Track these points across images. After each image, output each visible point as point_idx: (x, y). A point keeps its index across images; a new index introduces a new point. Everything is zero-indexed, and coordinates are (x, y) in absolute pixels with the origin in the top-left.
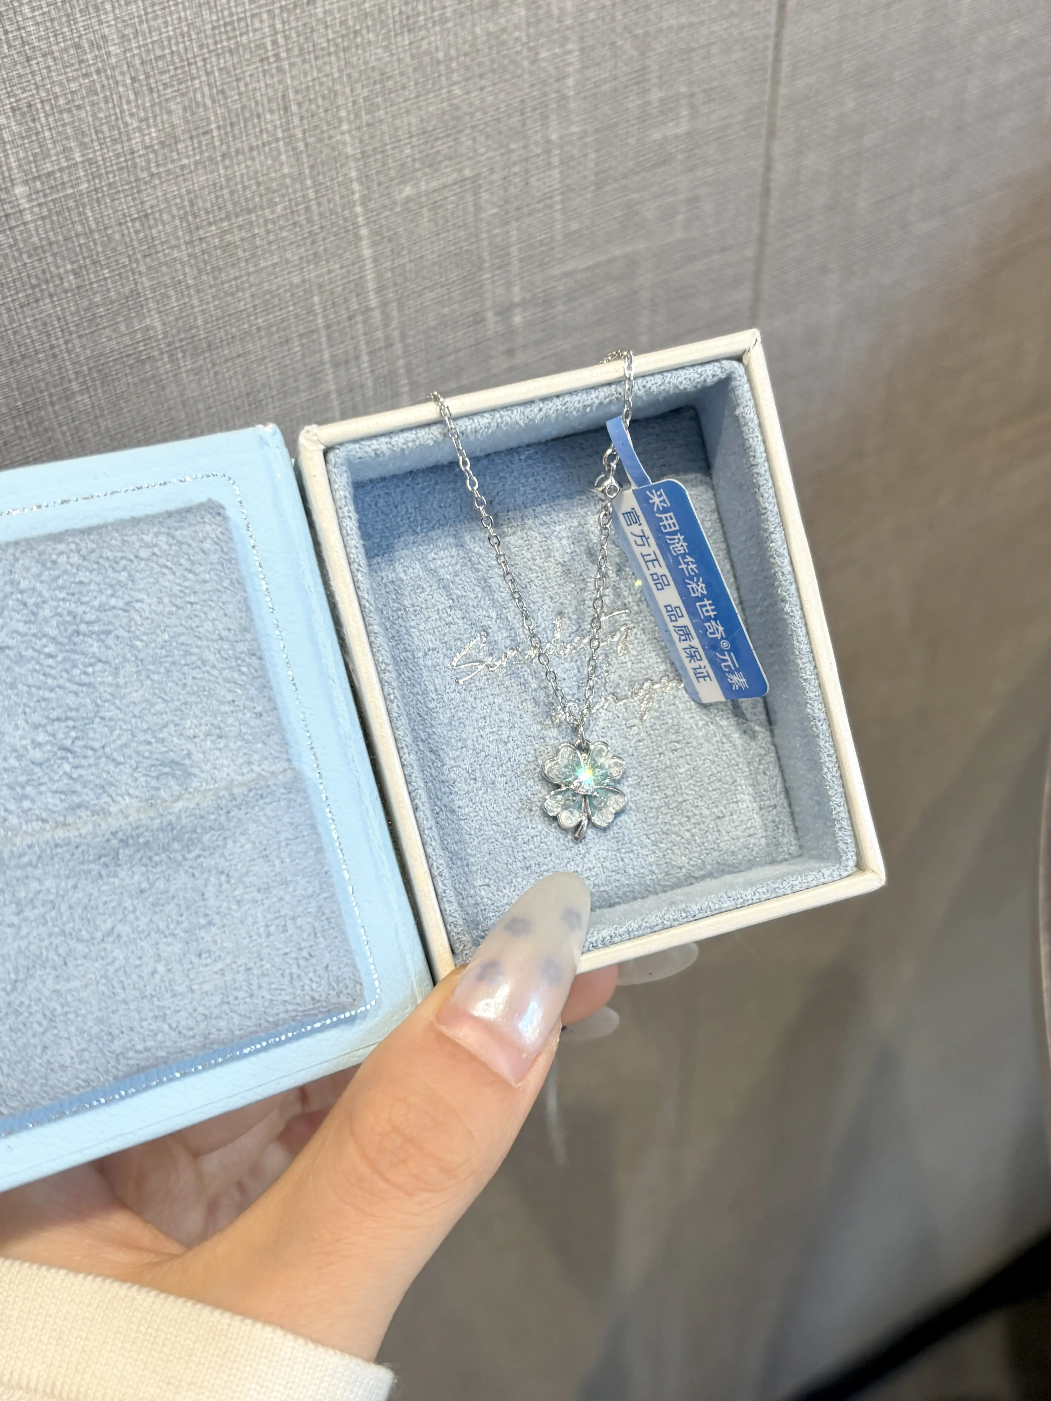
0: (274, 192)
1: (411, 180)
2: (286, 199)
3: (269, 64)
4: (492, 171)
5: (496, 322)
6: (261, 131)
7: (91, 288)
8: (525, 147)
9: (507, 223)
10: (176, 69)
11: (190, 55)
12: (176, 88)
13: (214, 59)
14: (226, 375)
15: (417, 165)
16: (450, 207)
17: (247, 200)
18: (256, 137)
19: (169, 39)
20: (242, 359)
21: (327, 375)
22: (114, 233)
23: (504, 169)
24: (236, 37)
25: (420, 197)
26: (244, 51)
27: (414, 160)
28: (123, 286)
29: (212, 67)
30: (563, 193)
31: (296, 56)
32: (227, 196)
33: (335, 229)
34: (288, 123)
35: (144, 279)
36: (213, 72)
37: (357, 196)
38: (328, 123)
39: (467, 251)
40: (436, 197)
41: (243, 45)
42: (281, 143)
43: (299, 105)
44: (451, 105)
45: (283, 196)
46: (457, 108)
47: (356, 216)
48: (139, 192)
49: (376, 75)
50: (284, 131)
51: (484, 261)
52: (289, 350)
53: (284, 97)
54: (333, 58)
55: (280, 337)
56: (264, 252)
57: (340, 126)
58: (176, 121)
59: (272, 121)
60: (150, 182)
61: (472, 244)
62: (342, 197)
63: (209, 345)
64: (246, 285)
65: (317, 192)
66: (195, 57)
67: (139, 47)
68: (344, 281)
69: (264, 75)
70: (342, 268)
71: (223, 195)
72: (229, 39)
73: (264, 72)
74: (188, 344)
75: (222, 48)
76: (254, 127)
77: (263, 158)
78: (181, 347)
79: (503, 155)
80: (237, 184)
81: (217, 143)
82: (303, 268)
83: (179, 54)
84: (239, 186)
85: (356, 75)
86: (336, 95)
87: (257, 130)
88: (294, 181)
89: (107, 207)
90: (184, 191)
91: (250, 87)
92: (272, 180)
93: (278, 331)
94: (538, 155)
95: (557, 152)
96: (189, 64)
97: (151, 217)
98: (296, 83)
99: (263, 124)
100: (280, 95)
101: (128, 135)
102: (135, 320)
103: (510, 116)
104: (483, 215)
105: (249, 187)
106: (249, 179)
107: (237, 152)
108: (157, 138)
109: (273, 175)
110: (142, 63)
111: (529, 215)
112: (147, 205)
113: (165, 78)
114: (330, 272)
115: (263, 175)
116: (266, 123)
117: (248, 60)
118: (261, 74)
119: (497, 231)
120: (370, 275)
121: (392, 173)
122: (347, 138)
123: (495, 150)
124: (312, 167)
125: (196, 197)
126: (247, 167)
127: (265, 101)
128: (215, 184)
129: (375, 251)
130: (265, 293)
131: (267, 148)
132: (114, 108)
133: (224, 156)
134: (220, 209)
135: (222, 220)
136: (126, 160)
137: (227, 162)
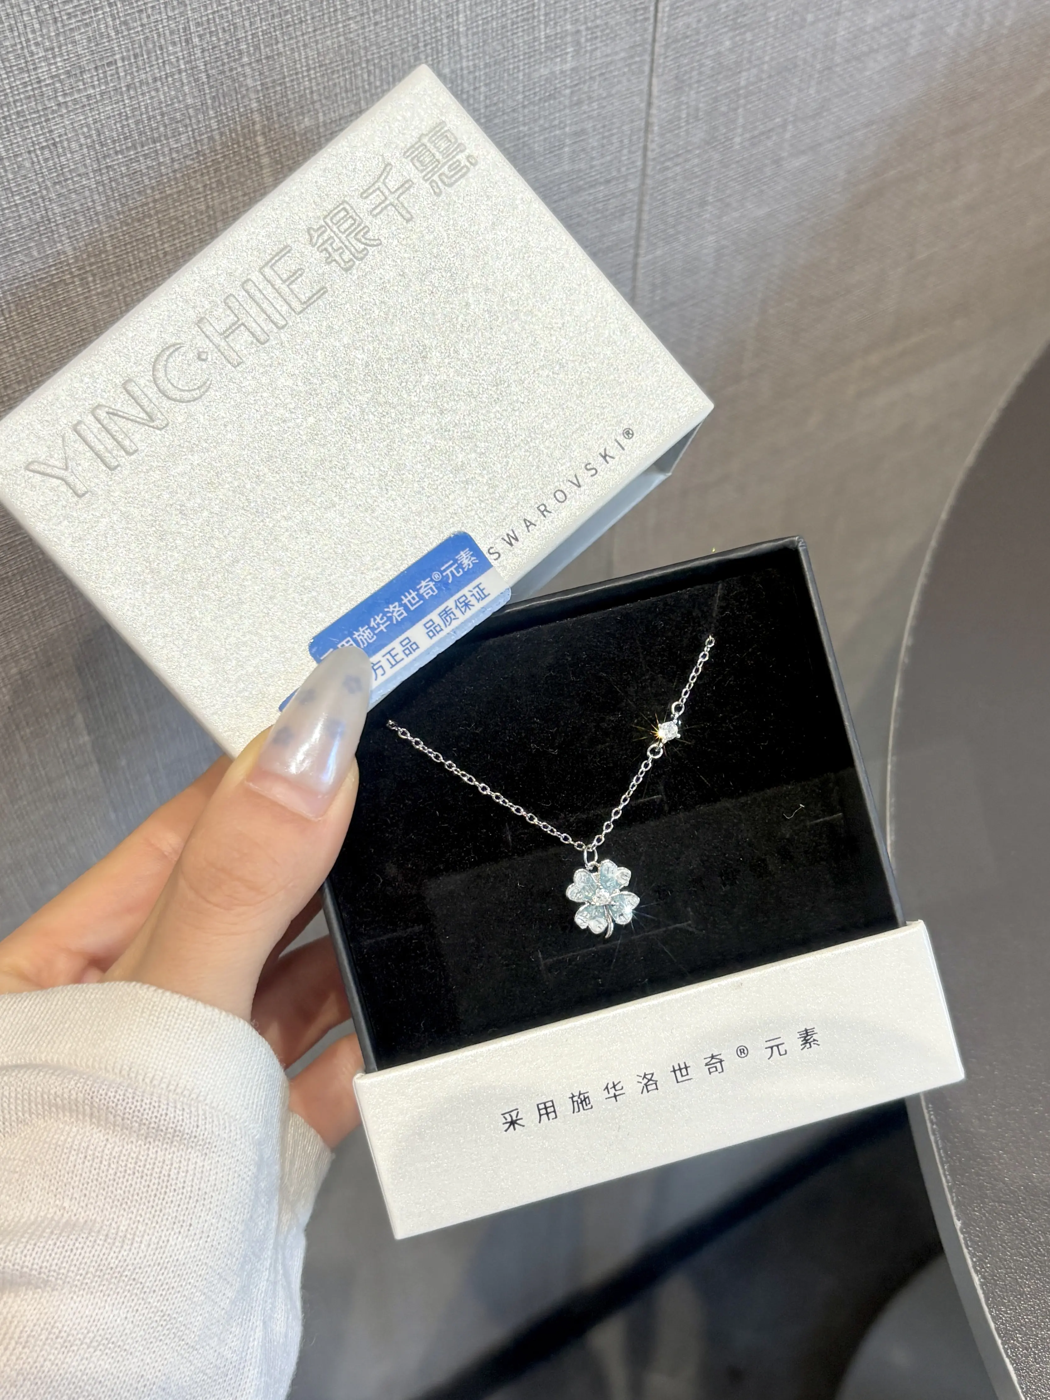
0: (177, 122)
2: (190, 129)
6: (164, 62)
17: (152, 130)
18: (159, 68)
22: (23, 160)
28: (34, 213)
32: (133, 126)
33: (237, 158)
34: (190, 54)
35: (54, 205)
37: (257, 127)
38: (229, 55)
42: (184, 74)
43: (200, 37)
45: (187, 126)
47: (258, 146)
48: (47, 120)
50: (186, 63)
53: (185, 29)
56: (169, 180)
57: (240, 59)
58: (81, 51)
59: (174, 53)
60: (57, 111)
62: (243, 128)
64: (153, 212)
65: (219, 122)
71: (128, 125)
74: (98, 268)
76: (157, 59)
77: (166, 89)
78: (91, 271)
80: (142, 114)
81: (122, 74)
84: (144, 116)
87: (160, 61)
88: (197, 111)
90: (90, 120)
92: (176, 110)
97: (59, 146)
99: (165, 55)
100: (181, 27)
102: (47, 245)
105: (154, 117)
106: (154, 109)
107: (141, 82)
108: (64, 67)
109: (176, 105)
112: (55, 134)
115: (167, 106)
116: (169, 55)
122: (248, 70)
124: (214, 98)
125: (103, 126)
126: (152, 98)
127: (167, 32)
128: (120, 114)
130: (171, 219)
131: (170, 79)
132: (19, 36)
133: (128, 87)
134: (126, 138)
135: (128, 149)
136: (33, 90)
137: (132, 93)
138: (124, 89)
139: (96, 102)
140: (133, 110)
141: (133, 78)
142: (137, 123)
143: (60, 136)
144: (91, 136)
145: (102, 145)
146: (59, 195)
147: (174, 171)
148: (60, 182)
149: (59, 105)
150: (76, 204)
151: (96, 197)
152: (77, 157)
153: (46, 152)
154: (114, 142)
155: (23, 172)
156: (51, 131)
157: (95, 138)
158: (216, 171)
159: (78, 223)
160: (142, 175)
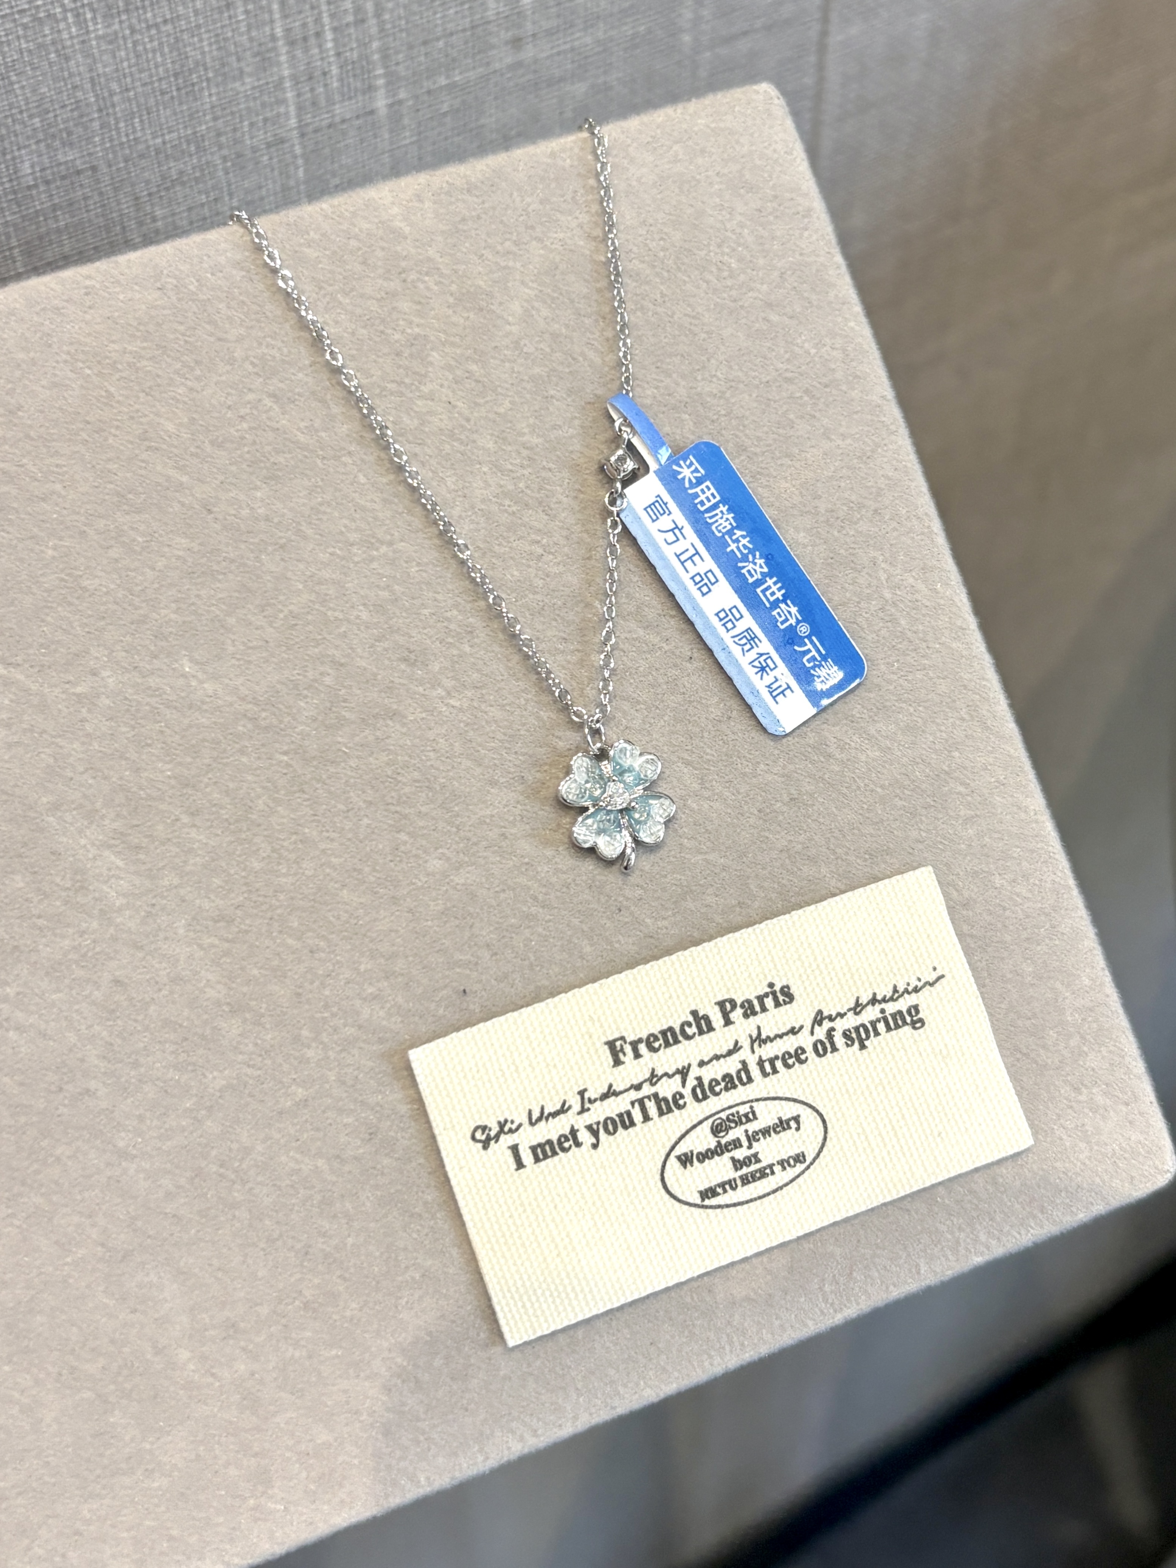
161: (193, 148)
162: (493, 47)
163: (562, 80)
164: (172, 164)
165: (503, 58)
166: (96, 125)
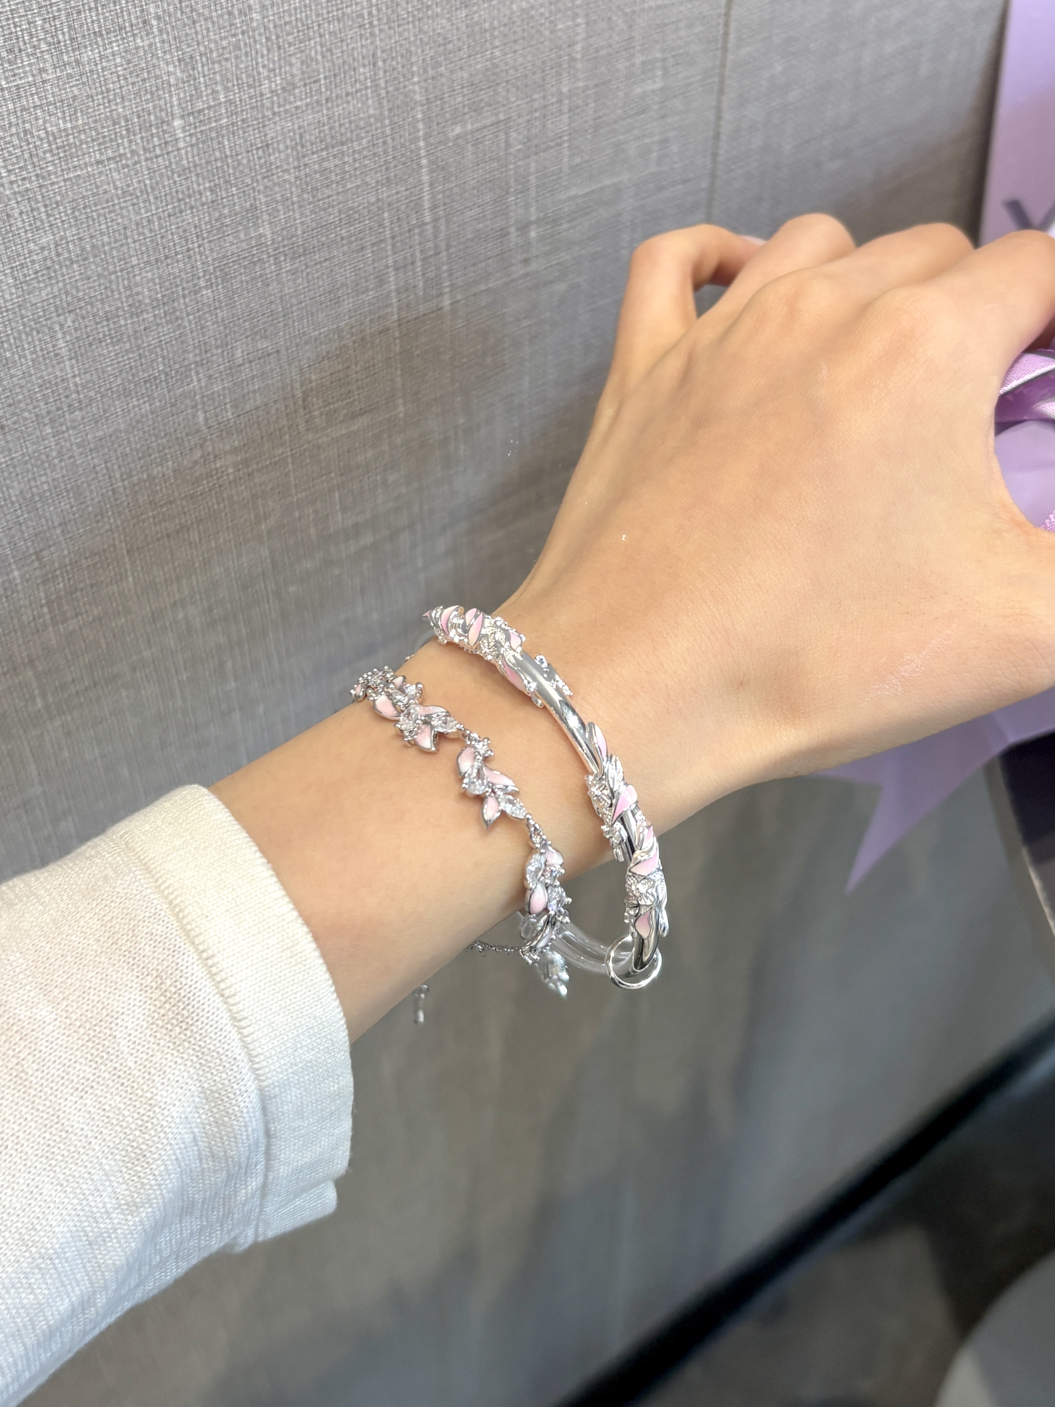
0: (361, 129)
1: (461, 122)
2: (370, 134)
3: (365, 29)
4: (519, 116)
5: (517, 236)
6: (356, 81)
7: (222, 203)
8: (544, 97)
9: (528, 157)
10: (298, 32)
11: (309, 22)
12: (297, 46)
13: (326, 25)
14: (315, 275)
15: (466, 110)
16: (488, 143)
17: (342, 134)
18: (352, 85)
19: (295, 9)
20: (328, 263)
21: (389, 277)
22: (243, 158)
23: (528, 114)
24: (343, 8)
25: (467, 134)
26: (348, 19)
27: (464, 106)
28: (246, 202)
29: (324, 30)
30: (570, 134)
31: (385, 24)
32: (327, 132)
33: (403, 159)
34: (375, 75)
35: (261, 196)
36: (325, 35)
37: (421, 133)
38: (404, 76)
39: (498, 178)
40: (478, 135)
41: (348, 15)
42: (369, 91)
43: (384, 61)
44: (493, 64)
45: (367, 132)
46: (497, 66)
47: (419, 149)
48: (264, 126)
49: (440, 40)
50: (371, 82)
51: (510, 187)
52: (363, 255)
53: (374, 55)
54: (411, 26)
55: (357, 245)
56: (351, 176)
57: (413, 78)
58: (295, 72)
59: (364, 73)
60: (272, 119)
61: (502, 172)
62: (410, 134)
63: (305, 251)
64: (335, 203)
65: (392, 129)
66: (313, 23)
67: (273, 15)
68: (407, 201)
69: (361, 38)
70: (407, 190)
71: (324, 130)
72: (338, 10)
73: (361, 35)
74: (289, 249)
75: (333, 16)
76: (351, 78)
77: (355, 102)
78: (284, 251)
79: (527, 103)
80: (335, 122)
81: (323, 90)
82: (378, 190)
83: (302, 21)
84: (337, 124)
85: (426, 40)
86: (411, 55)
87: (353, 80)
88: (377, 120)
89: (239, 138)
90: (296, 126)
91: (350, 47)
92: (361, 119)
93: (356, 240)
94: (553, 104)
95: (567, 102)
96: (308, 28)
97: (270, 147)
98: (383, 44)
99: (357, 75)
100: (371, 53)
101: (260, 82)
102: (252, 229)
103: (534, 73)
104: (512, 150)
105: (344, 124)
106: (344, 118)
107: (337, 97)
108: (281, 84)
109: (362, 115)
110: (275, 27)
111: (545, 150)
112: (269, 137)
113: (290, 38)
114: (397, 193)
115: (355, 115)
116: (360, 75)
117: (349, 26)
118: (359, 37)
119: (520, 163)
120: (426, 197)
121: (448, 116)
122: (417, 88)
123: (523, 99)
124: (390, 110)
125: (305, 132)
126: (343, 109)
127: (360, 57)
128: (319, 122)
129: (432, 177)
130: (350, 209)
131: (359, 94)
132: (252, 61)
133: (327, 100)
134: (321, 141)
135: (322, 150)
136: (257, 102)
137: (330, 105)
138: (324, 102)
139: (302, 112)
140: (329, 119)
141: (331, 93)
142: (331, 129)
143: (272, 139)
144: (295, 139)
145: (303, 147)
146: (266, 187)
147: (355, 169)
148: (268, 177)
149: (274, 114)
150: (278, 195)
151: (294, 189)
152: (283, 156)
153: (260, 152)
154: (312, 144)
155: (241, 168)
156: (265, 135)
157: (298, 140)
158: (387, 169)
159: (278, 211)
160: (331, 172)
161: (336, 337)
162: (512, 265)
163: (552, 282)
164: (324, 347)
165: (518, 271)
166: (281, 325)
